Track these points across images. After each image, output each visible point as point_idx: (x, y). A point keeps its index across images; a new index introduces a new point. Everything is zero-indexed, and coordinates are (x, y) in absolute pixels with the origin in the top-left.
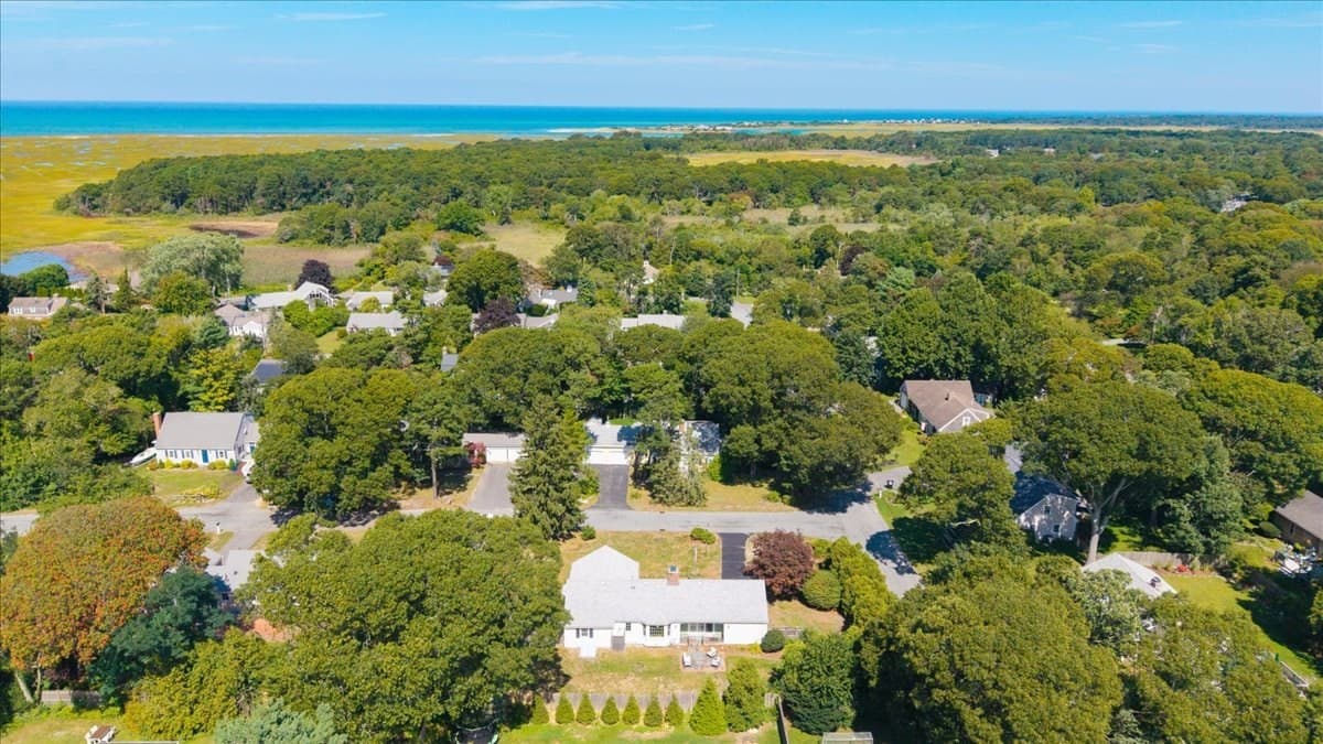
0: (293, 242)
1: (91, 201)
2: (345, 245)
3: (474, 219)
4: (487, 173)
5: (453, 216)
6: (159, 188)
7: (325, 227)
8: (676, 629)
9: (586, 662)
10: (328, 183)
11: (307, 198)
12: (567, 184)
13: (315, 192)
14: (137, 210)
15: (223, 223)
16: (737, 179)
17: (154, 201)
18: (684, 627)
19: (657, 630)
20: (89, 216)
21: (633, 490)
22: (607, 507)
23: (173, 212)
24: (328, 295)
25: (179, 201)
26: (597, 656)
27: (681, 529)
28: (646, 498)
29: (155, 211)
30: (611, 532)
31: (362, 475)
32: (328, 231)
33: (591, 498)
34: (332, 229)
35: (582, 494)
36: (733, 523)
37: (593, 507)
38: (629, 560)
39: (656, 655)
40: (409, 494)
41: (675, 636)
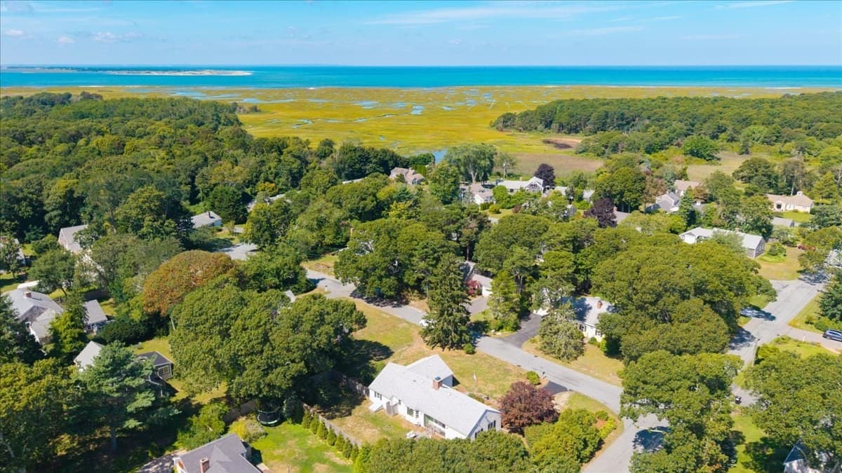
0: (584, 154)
1: (507, 122)
4: (755, 116)
5: (694, 144)
6: (539, 117)
7: (603, 146)
8: (422, 416)
9: (370, 412)
10: (637, 119)
11: (620, 127)
12: (821, 128)
14: (525, 129)
17: (535, 124)
18: (428, 417)
19: (410, 411)
21: (538, 337)
22: (507, 341)
23: (542, 131)
24: (541, 186)
25: (548, 125)
26: (376, 412)
27: (530, 370)
28: (539, 345)
29: (534, 130)
30: (487, 355)
31: (380, 278)
32: (603, 148)
33: (505, 333)
34: (606, 147)
35: (500, 328)
36: (569, 379)
37: (500, 338)
38: (448, 369)
39: (404, 426)
40: (421, 299)
41: (421, 420)
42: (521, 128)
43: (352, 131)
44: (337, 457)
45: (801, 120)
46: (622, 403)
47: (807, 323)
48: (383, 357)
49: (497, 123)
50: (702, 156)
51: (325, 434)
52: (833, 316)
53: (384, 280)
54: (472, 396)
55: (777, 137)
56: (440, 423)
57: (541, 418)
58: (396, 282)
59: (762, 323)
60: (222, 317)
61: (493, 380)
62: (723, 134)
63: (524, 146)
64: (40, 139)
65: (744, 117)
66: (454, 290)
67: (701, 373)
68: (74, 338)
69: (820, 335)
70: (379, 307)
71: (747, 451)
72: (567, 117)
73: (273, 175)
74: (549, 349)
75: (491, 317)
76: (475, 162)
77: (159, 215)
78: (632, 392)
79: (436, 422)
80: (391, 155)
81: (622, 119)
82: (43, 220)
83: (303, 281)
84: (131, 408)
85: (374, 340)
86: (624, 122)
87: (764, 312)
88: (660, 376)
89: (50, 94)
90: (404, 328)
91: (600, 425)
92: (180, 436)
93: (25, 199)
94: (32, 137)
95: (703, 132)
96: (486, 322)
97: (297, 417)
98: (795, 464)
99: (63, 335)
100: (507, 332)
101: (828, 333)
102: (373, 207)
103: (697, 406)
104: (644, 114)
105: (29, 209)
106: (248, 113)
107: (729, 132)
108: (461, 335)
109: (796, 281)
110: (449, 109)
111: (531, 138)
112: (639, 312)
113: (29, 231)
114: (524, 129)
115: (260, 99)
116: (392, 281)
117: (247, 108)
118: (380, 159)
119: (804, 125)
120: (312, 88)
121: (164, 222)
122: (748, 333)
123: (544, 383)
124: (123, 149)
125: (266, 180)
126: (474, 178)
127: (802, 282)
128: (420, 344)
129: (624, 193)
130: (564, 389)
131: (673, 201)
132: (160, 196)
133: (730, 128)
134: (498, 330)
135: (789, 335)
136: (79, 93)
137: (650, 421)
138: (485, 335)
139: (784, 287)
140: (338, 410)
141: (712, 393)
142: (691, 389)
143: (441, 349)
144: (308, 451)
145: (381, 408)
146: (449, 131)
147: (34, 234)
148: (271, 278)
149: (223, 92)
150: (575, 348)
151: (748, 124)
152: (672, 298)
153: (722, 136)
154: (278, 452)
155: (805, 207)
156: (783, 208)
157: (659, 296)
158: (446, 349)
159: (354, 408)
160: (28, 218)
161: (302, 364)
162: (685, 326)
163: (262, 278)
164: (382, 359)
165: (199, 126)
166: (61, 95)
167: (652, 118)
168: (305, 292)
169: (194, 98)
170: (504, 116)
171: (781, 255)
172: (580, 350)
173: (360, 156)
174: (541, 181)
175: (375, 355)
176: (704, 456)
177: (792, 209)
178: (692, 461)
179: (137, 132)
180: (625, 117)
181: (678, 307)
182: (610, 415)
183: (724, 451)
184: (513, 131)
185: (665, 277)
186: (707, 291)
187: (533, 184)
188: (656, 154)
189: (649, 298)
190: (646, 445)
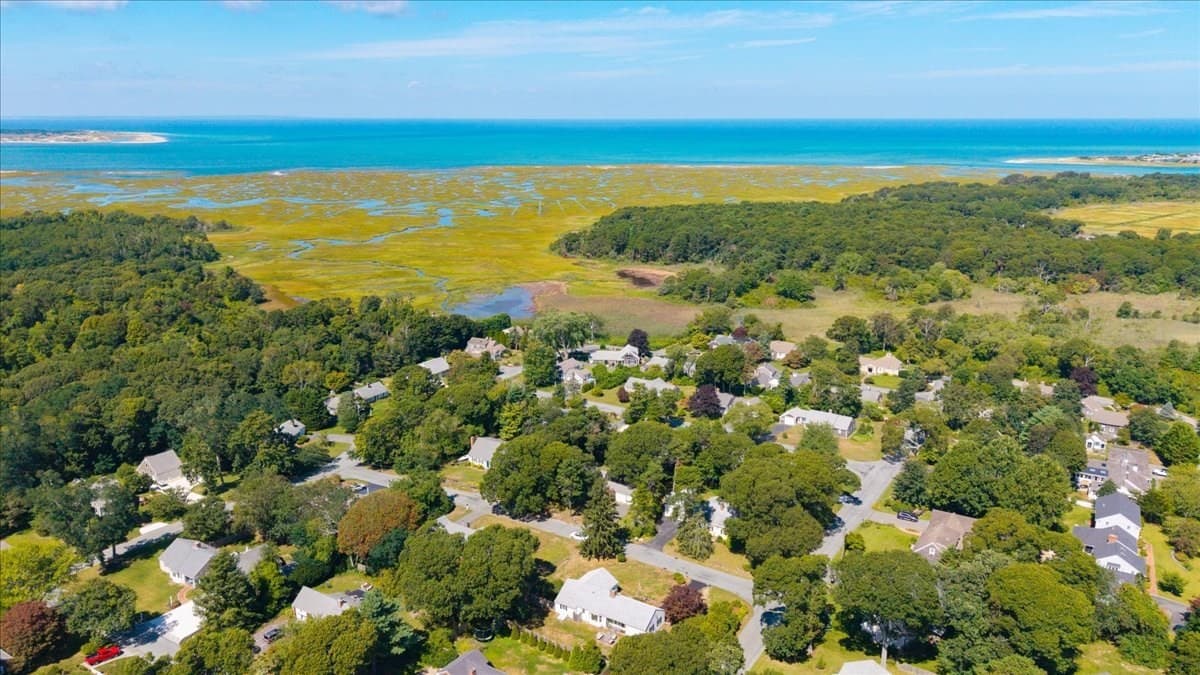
0: (669, 298)
1: (571, 245)
2: (700, 302)
3: (802, 288)
4: (849, 240)
5: (787, 282)
6: (610, 241)
7: (690, 288)
8: (604, 620)
9: (558, 621)
13: (712, 248)
14: (594, 254)
15: (641, 270)
16: (1094, 259)
17: (606, 248)
18: (609, 620)
19: (594, 617)
20: (566, 256)
21: (675, 540)
22: (650, 546)
23: (615, 258)
24: (637, 356)
25: (621, 249)
26: (563, 620)
27: (675, 571)
28: (677, 547)
29: (604, 256)
30: (636, 561)
31: (527, 497)
32: (690, 291)
33: (646, 538)
34: (693, 289)
35: (641, 535)
36: (707, 576)
37: (643, 544)
38: (612, 578)
39: (590, 629)
40: (561, 510)
41: (604, 623)
42: (589, 253)
44: (550, 659)
45: (896, 244)
46: (754, 594)
47: (886, 505)
48: (549, 572)
49: (558, 243)
50: (796, 298)
51: (535, 641)
52: (904, 500)
53: (532, 498)
54: (636, 599)
55: (872, 265)
56: (619, 624)
57: (695, 612)
58: (541, 499)
59: (852, 508)
61: (648, 584)
62: (817, 262)
63: (599, 284)
65: (837, 241)
67: (804, 569)
69: (894, 516)
70: (525, 522)
71: (837, 618)
72: (643, 242)
74: (686, 550)
75: (631, 525)
76: (566, 334)
78: (759, 587)
79: (616, 622)
81: (706, 243)
82: (111, 445)
86: (708, 247)
87: (852, 497)
88: (778, 574)
90: (557, 542)
91: (736, 611)
92: (423, 657)
93: (91, 425)
95: (795, 260)
96: (629, 529)
97: (505, 632)
98: (865, 624)
100: (648, 538)
101: (900, 514)
103: (803, 593)
104: (731, 237)
105: (97, 436)
106: (213, 231)
107: (822, 261)
108: (614, 547)
109: (881, 461)
111: (604, 269)
112: (757, 520)
113: (97, 461)
116: (538, 498)
117: (211, 224)
118: (453, 328)
119: (899, 249)
120: (278, 174)
122: (840, 519)
123: (688, 582)
127: (885, 462)
128: (577, 559)
129: (723, 371)
130: (705, 585)
131: (771, 373)
133: (823, 256)
135: (872, 519)
137: (772, 605)
138: (629, 542)
139: (871, 469)
140: (533, 622)
141: (811, 582)
142: (798, 581)
144: (526, 657)
145: (568, 618)
150: (707, 548)
151: (843, 250)
152: (781, 508)
153: (816, 264)
154: (503, 660)
155: (893, 369)
156: (874, 371)
157: (771, 506)
158: (601, 560)
159: (544, 619)
160: (97, 448)
161: (518, 589)
162: (791, 530)
164: (548, 574)
167: (740, 243)
171: (870, 433)
172: (711, 550)
174: (636, 350)
175: (541, 571)
176: (810, 626)
177: (882, 372)
178: (801, 629)
180: (709, 240)
181: (785, 515)
182: (742, 603)
183: (822, 620)
184: (579, 258)
185: (774, 492)
186: (805, 495)
187: (629, 354)
188: (747, 295)
189: (764, 509)
190: (769, 623)
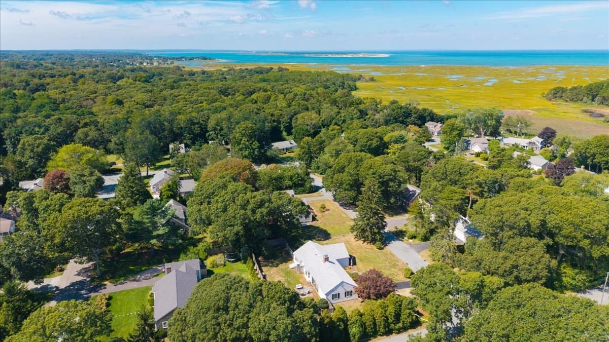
1: (558, 94)
6: (586, 92)
19: (306, 272)
22: (413, 247)
26: (292, 268)
28: (431, 253)
30: (390, 252)
33: (416, 241)
37: (410, 244)
41: (311, 279)
42: (568, 99)
43: (429, 96)
48: (322, 239)
49: (548, 94)
60: (210, 193)
64: (233, 92)
66: (371, 203)
68: (168, 196)
70: (345, 210)
73: (342, 121)
74: (435, 257)
76: (485, 121)
77: (251, 138)
80: (429, 112)
82: (205, 135)
83: (308, 186)
84: (155, 233)
85: (324, 228)
89: (261, 68)
90: (349, 225)
93: (198, 123)
94: (230, 91)
96: (405, 232)
99: (164, 193)
100: (417, 241)
102: (377, 145)
105: (199, 129)
106: (367, 81)
110: (519, 82)
111: (575, 108)
113: (197, 141)
114: (570, 100)
115: (382, 73)
117: (367, 78)
118: (419, 115)
120: (423, 66)
121: (253, 143)
124: (269, 100)
125: (336, 124)
126: (483, 133)
128: (351, 236)
129: (595, 155)
132: (253, 127)
134: (411, 238)
136: (277, 68)
138: (400, 240)
140: (272, 263)
143: (362, 242)
145: (295, 267)
146: (504, 98)
147: (200, 143)
148: (287, 181)
149: (362, 68)
158: (366, 243)
159: (281, 263)
160: (198, 134)
163: (282, 180)
164: (321, 240)
165: (326, 89)
166: (267, 68)
168: (308, 193)
169: (336, 71)
170: (555, 89)
173: (404, 112)
174: (541, 140)
175: (318, 237)
179: (285, 90)
184: (560, 101)
187: (532, 142)
